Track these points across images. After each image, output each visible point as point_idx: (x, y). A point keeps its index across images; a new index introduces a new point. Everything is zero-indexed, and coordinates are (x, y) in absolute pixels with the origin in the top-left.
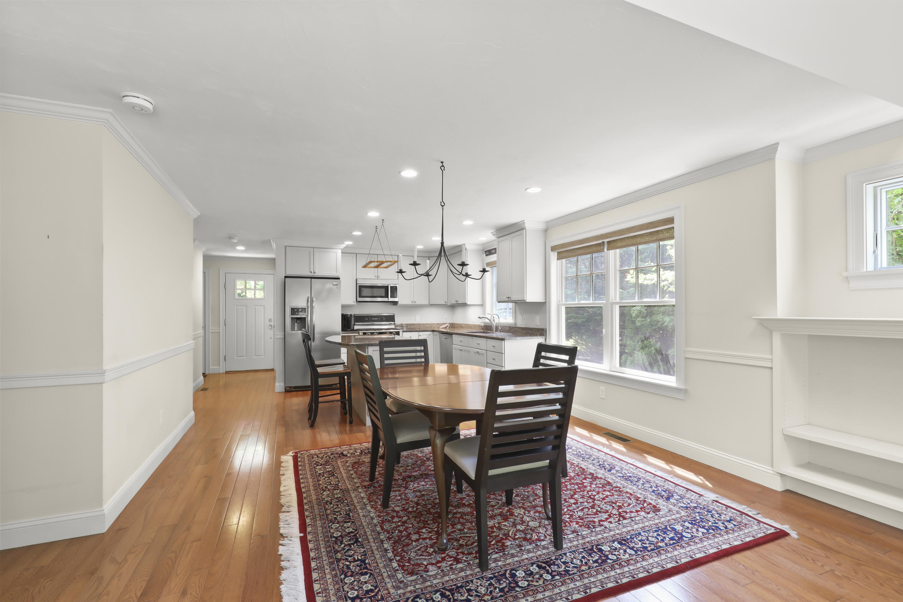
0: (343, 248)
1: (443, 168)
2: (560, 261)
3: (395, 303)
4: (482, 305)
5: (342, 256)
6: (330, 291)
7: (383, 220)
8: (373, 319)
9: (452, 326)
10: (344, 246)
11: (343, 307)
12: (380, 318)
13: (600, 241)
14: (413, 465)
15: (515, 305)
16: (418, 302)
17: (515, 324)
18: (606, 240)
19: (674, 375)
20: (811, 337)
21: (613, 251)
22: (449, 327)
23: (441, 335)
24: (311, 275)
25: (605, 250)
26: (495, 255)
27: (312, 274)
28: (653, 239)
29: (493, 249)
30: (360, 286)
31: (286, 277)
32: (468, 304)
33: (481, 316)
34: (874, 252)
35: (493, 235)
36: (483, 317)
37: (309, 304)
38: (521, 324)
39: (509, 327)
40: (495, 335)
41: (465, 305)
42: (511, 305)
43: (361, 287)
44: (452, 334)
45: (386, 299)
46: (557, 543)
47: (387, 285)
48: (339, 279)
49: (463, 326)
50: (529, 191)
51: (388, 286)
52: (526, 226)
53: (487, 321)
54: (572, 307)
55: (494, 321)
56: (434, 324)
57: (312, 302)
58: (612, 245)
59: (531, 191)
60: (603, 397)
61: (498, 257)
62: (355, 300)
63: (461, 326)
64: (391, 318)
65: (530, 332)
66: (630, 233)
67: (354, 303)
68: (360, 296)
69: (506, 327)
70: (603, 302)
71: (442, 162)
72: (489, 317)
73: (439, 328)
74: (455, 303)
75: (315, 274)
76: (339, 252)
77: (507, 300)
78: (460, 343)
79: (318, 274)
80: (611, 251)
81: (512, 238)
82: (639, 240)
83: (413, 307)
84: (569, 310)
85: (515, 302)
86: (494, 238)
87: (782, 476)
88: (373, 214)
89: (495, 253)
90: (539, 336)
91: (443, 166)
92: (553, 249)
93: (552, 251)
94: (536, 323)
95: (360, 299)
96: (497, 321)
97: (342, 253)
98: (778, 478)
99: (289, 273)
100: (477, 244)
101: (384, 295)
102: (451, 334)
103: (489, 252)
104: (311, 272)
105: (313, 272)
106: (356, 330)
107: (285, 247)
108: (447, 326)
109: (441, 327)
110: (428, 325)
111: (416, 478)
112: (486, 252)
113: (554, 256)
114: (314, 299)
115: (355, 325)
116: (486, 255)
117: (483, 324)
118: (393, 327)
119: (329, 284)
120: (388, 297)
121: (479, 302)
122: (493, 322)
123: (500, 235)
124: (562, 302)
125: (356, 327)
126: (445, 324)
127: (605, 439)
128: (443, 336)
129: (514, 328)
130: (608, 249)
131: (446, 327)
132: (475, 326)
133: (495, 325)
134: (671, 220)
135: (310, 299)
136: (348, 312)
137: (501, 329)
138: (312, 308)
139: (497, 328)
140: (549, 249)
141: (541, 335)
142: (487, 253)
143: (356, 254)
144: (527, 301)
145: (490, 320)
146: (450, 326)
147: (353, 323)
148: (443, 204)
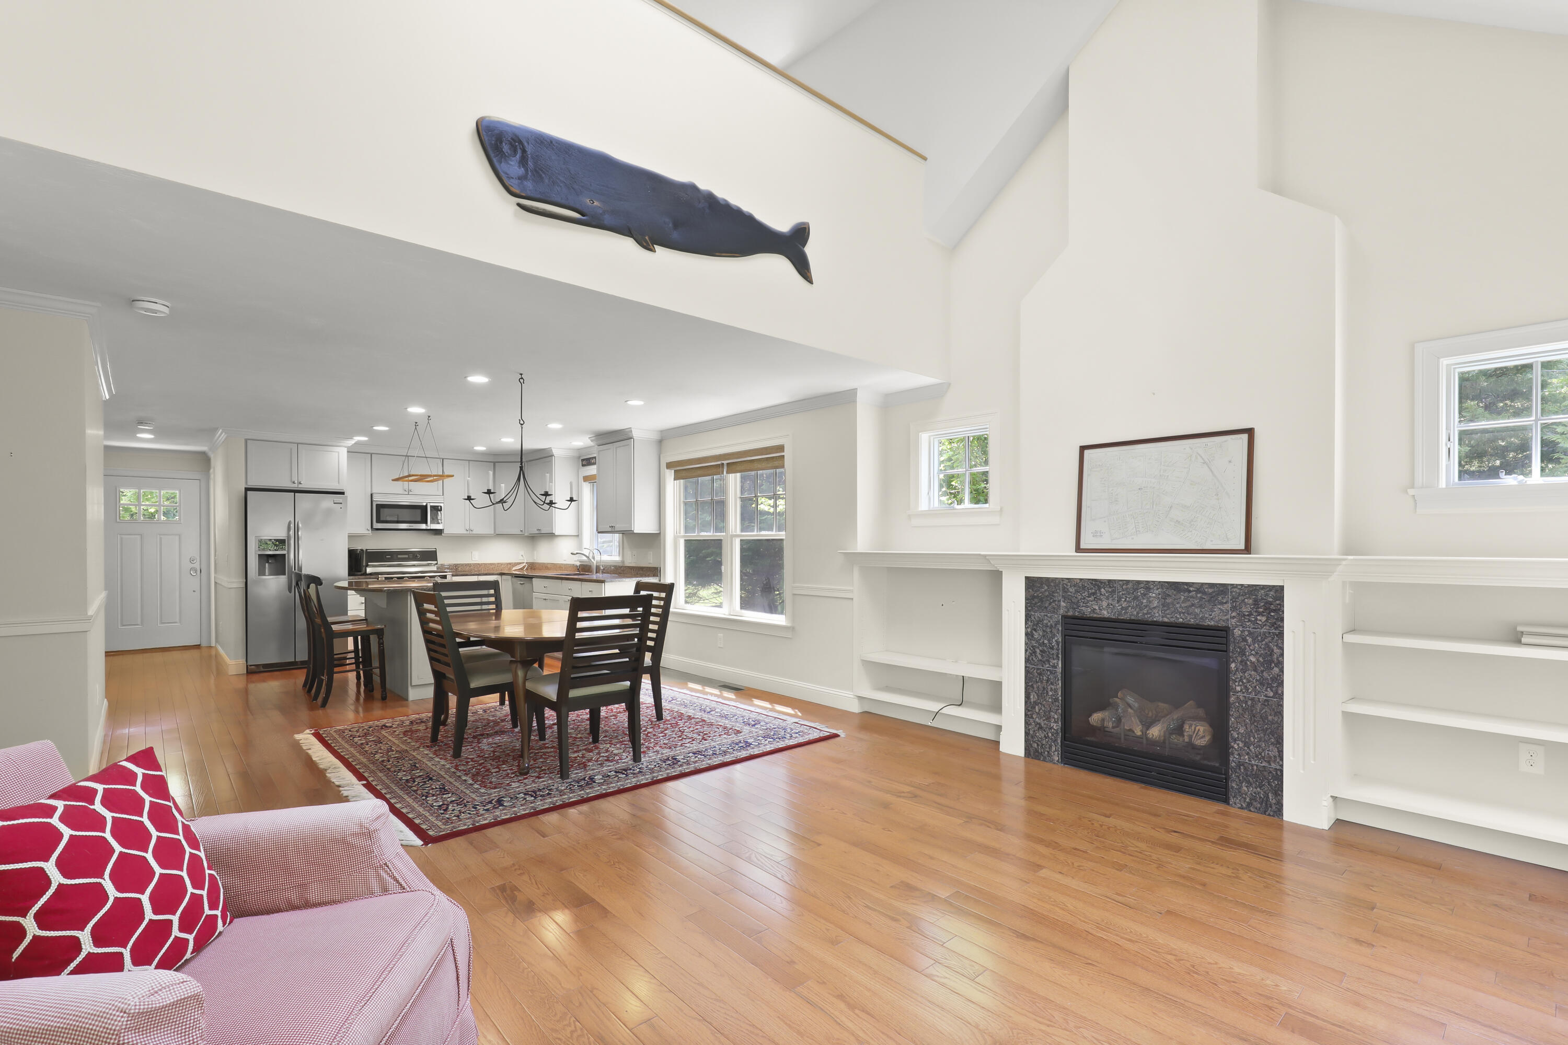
0: (350, 445)
1: (522, 381)
2: (678, 481)
3: (438, 532)
4: (578, 536)
5: (348, 457)
6: (329, 512)
7: (429, 417)
8: (399, 556)
9: (532, 566)
10: (350, 443)
11: (351, 537)
12: (411, 556)
13: (719, 463)
14: (485, 726)
15: (623, 536)
16: (478, 530)
17: (623, 562)
18: (725, 462)
19: (782, 613)
20: (890, 570)
21: (733, 475)
22: (527, 569)
23: (515, 580)
24: (294, 486)
25: (725, 473)
26: (594, 467)
27: (296, 485)
28: (769, 465)
29: (593, 458)
30: (377, 505)
31: (247, 489)
32: (556, 534)
33: (575, 552)
34: (928, 493)
35: (592, 441)
36: (577, 553)
37: (292, 533)
38: (630, 562)
39: (614, 566)
40: (594, 577)
41: (551, 536)
42: (617, 536)
43: (380, 507)
44: (532, 578)
45: (423, 526)
46: (636, 758)
47: (425, 504)
48: (343, 493)
49: (549, 566)
50: (628, 402)
51: (426, 506)
52: (634, 435)
53: (585, 558)
54: (691, 540)
55: (594, 558)
56: (502, 564)
57: (297, 529)
58: (732, 468)
59: (632, 403)
60: (721, 646)
61: (598, 470)
62: (370, 528)
63: (545, 567)
64: (430, 556)
65: (641, 572)
66: (746, 457)
67: (367, 532)
68: (378, 521)
69: (610, 566)
70: (722, 534)
71: (521, 374)
72: (586, 552)
73: (510, 569)
74: (537, 532)
75: (300, 486)
76: (343, 452)
77: (610, 529)
78: (545, 590)
79: (305, 485)
80: (731, 475)
81: (616, 448)
82: (756, 465)
83: (470, 539)
84: (688, 543)
85: (623, 533)
86: (592, 444)
87: (860, 698)
88: (416, 410)
89: (594, 464)
90: (651, 577)
91: (522, 378)
92: (669, 466)
93: (667, 468)
94: (648, 561)
95: (377, 526)
96: (598, 558)
97: (348, 452)
98: (856, 701)
99: (253, 483)
100: (570, 449)
101: (419, 519)
102: (530, 578)
103: (587, 462)
104: (294, 483)
105: (296, 482)
106: (371, 574)
107: (246, 440)
108: (524, 567)
109: (514, 569)
110: (493, 566)
111: (488, 736)
112: (583, 460)
113: (669, 475)
114: (300, 525)
115: (367, 566)
116: (583, 465)
117: (578, 564)
118: (435, 568)
119: (327, 502)
120: (426, 523)
121: (573, 532)
122: (593, 560)
123: (600, 442)
124: (680, 533)
125: (369, 570)
126: (520, 563)
127: (718, 690)
128: (518, 582)
129: (621, 567)
130: (727, 473)
131: (522, 569)
132: (566, 566)
133: (595, 563)
134: (781, 448)
135: (292, 525)
136: (359, 546)
137: (604, 569)
138: (297, 538)
139: (598, 568)
140: (664, 465)
141: (655, 575)
142: (584, 462)
143: (371, 454)
144: (635, 532)
145: (588, 557)
146: (528, 566)
147: (364, 564)
148: (522, 422)
